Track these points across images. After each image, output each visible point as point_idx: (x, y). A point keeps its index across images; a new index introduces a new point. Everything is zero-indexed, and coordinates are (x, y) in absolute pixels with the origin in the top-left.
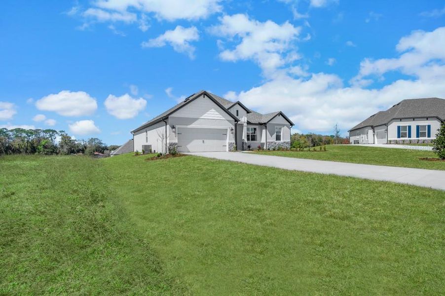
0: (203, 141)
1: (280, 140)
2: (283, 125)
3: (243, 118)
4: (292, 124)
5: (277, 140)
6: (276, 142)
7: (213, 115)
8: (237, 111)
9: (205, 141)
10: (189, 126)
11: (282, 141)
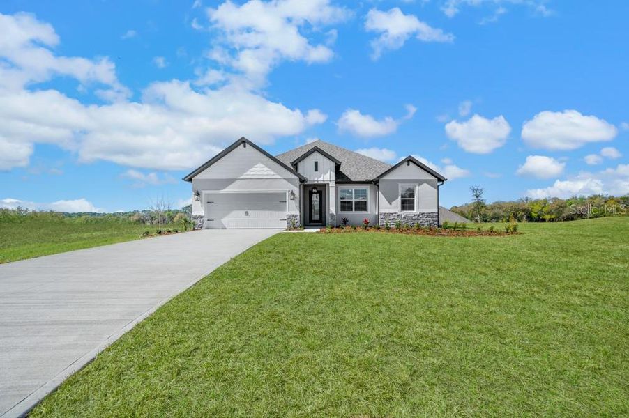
0: (247, 213)
1: (412, 208)
2: (420, 182)
3: (328, 174)
4: (441, 180)
5: (403, 208)
6: (400, 213)
7: (260, 173)
8: (316, 163)
9: (249, 212)
10: (222, 192)
11: (416, 211)
